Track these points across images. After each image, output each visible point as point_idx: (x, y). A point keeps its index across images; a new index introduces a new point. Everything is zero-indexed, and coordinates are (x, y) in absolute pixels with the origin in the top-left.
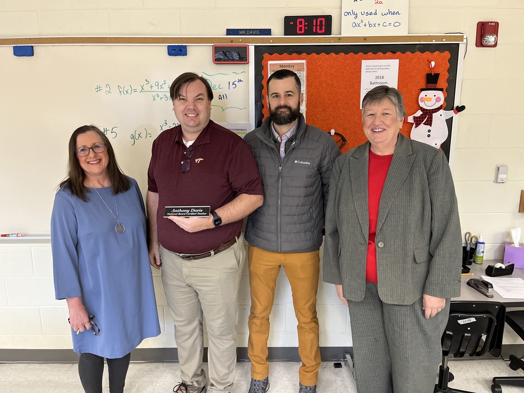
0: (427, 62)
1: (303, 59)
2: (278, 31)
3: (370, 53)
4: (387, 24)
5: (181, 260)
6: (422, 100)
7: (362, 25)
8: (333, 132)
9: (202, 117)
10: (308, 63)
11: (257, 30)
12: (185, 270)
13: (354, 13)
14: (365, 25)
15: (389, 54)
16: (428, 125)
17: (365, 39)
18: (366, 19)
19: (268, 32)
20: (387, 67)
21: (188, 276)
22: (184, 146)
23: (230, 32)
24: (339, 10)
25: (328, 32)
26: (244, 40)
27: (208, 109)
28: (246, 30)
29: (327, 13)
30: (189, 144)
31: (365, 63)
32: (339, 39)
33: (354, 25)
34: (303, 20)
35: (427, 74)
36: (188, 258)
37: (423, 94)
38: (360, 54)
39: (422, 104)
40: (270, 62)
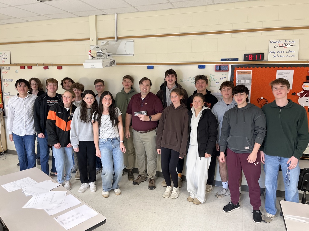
0: (307, 71)
1: (251, 70)
2: (241, 59)
3: (281, 67)
4: (289, 56)
5: (139, 133)
6: (304, 86)
7: (277, 56)
8: (262, 98)
9: (148, 90)
10: (253, 71)
11: (233, 59)
12: (141, 136)
13: (274, 52)
14: (279, 57)
15: (289, 67)
16: (306, 97)
17: (278, 62)
18: (279, 54)
19: (237, 60)
20: (288, 73)
21: (141, 138)
22: (141, 99)
23: (222, 60)
24: (268, 51)
25: (262, 59)
26: (227, 63)
27: (150, 89)
28: (228, 59)
29: (262, 52)
30: (143, 99)
31: (278, 71)
32: (267, 62)
33: (274, 56)
34: (252, 55)
35: (307, 76)
36: (142, 133)
37: (304, 84)
38: (276, 67)
39: (304, 88)
40: (237, 71)
